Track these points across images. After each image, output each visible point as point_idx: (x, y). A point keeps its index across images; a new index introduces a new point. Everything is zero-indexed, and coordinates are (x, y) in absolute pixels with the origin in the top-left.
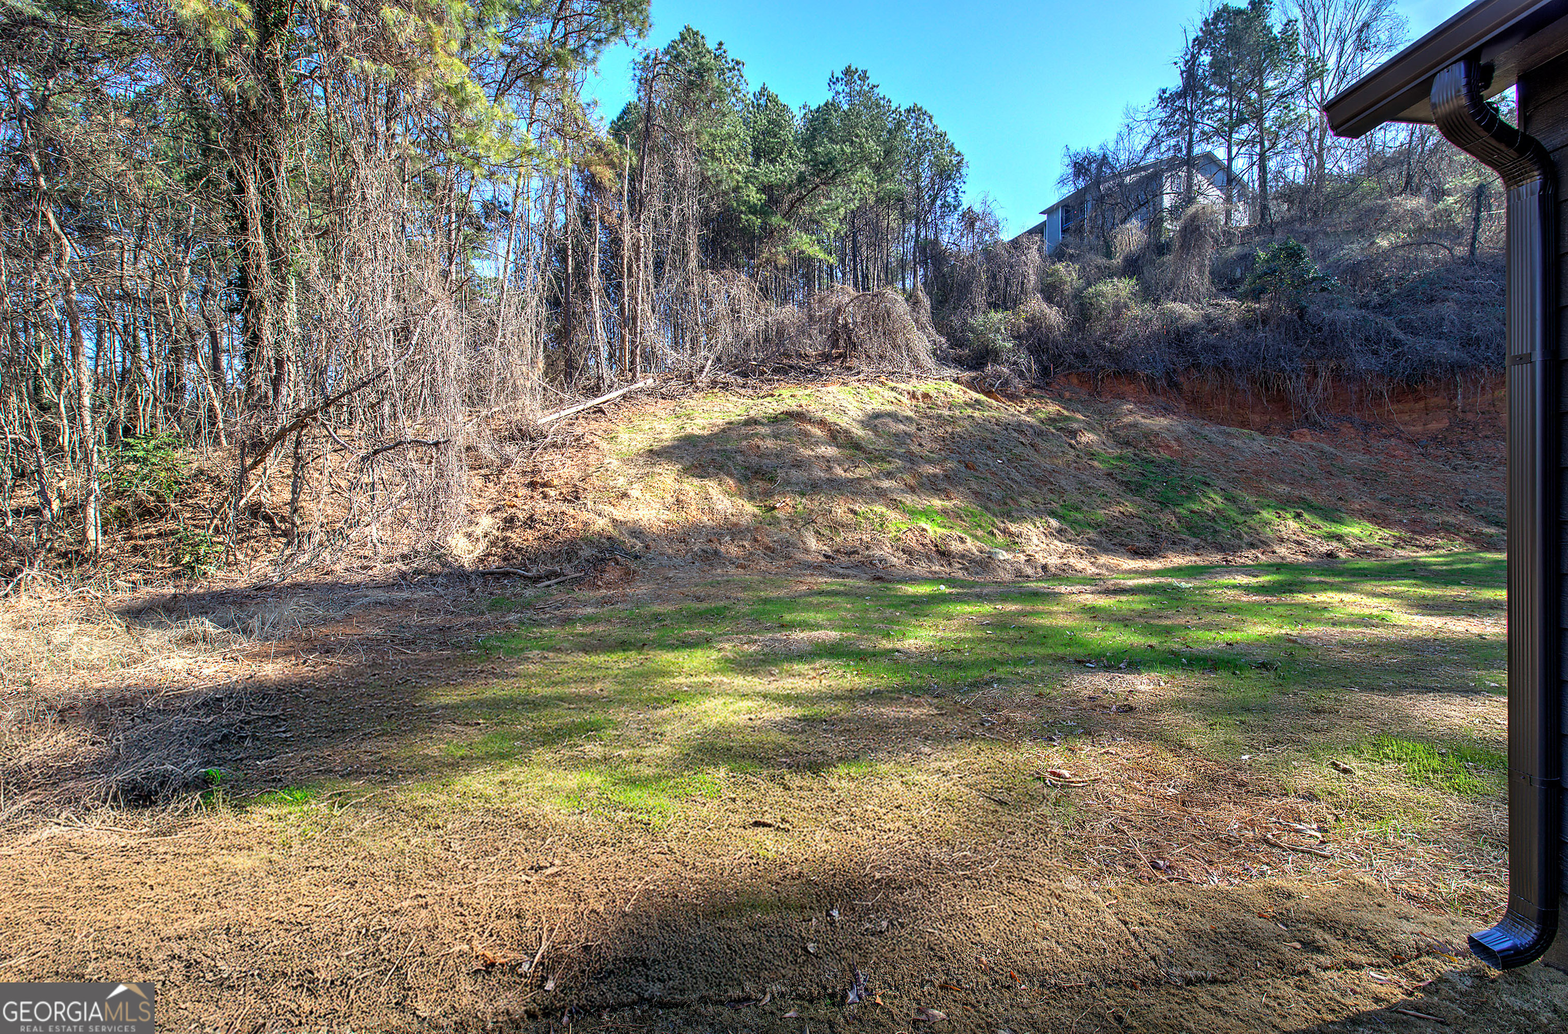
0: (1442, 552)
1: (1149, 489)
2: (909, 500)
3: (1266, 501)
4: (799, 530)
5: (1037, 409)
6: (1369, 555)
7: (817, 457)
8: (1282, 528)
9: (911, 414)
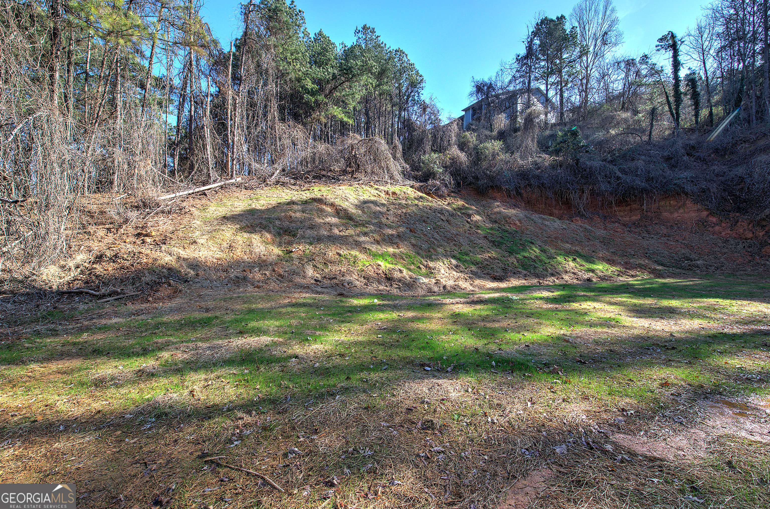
0: (639, 278)
1: (504, 245)
2: (374, 248)
3: (559, 252)
4: (303, 265)
5: (452, 203)
6: (607, 280)
7: (325, 224)
8: (567, 266)
9: (385, 202)
